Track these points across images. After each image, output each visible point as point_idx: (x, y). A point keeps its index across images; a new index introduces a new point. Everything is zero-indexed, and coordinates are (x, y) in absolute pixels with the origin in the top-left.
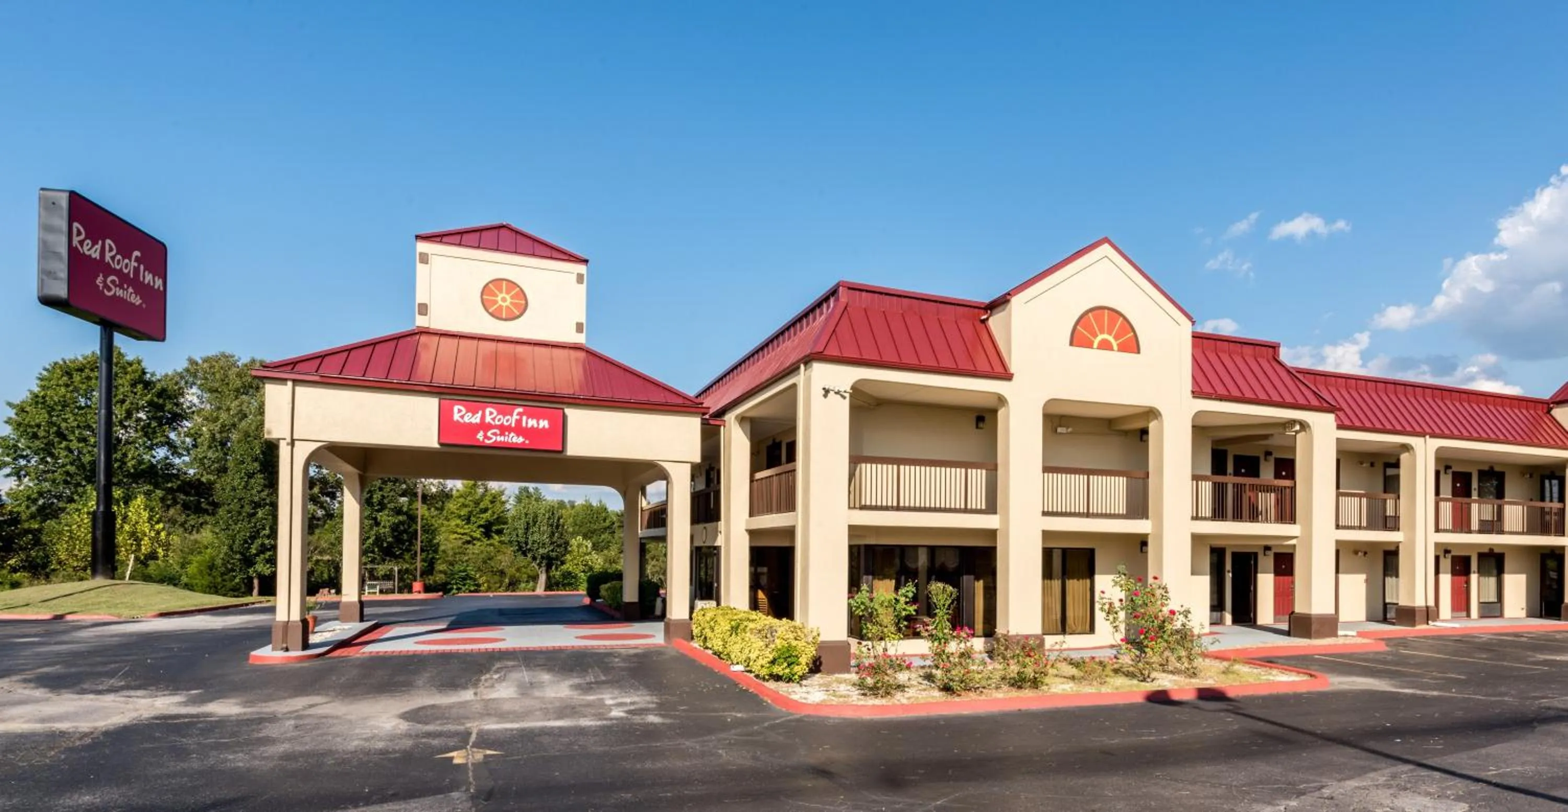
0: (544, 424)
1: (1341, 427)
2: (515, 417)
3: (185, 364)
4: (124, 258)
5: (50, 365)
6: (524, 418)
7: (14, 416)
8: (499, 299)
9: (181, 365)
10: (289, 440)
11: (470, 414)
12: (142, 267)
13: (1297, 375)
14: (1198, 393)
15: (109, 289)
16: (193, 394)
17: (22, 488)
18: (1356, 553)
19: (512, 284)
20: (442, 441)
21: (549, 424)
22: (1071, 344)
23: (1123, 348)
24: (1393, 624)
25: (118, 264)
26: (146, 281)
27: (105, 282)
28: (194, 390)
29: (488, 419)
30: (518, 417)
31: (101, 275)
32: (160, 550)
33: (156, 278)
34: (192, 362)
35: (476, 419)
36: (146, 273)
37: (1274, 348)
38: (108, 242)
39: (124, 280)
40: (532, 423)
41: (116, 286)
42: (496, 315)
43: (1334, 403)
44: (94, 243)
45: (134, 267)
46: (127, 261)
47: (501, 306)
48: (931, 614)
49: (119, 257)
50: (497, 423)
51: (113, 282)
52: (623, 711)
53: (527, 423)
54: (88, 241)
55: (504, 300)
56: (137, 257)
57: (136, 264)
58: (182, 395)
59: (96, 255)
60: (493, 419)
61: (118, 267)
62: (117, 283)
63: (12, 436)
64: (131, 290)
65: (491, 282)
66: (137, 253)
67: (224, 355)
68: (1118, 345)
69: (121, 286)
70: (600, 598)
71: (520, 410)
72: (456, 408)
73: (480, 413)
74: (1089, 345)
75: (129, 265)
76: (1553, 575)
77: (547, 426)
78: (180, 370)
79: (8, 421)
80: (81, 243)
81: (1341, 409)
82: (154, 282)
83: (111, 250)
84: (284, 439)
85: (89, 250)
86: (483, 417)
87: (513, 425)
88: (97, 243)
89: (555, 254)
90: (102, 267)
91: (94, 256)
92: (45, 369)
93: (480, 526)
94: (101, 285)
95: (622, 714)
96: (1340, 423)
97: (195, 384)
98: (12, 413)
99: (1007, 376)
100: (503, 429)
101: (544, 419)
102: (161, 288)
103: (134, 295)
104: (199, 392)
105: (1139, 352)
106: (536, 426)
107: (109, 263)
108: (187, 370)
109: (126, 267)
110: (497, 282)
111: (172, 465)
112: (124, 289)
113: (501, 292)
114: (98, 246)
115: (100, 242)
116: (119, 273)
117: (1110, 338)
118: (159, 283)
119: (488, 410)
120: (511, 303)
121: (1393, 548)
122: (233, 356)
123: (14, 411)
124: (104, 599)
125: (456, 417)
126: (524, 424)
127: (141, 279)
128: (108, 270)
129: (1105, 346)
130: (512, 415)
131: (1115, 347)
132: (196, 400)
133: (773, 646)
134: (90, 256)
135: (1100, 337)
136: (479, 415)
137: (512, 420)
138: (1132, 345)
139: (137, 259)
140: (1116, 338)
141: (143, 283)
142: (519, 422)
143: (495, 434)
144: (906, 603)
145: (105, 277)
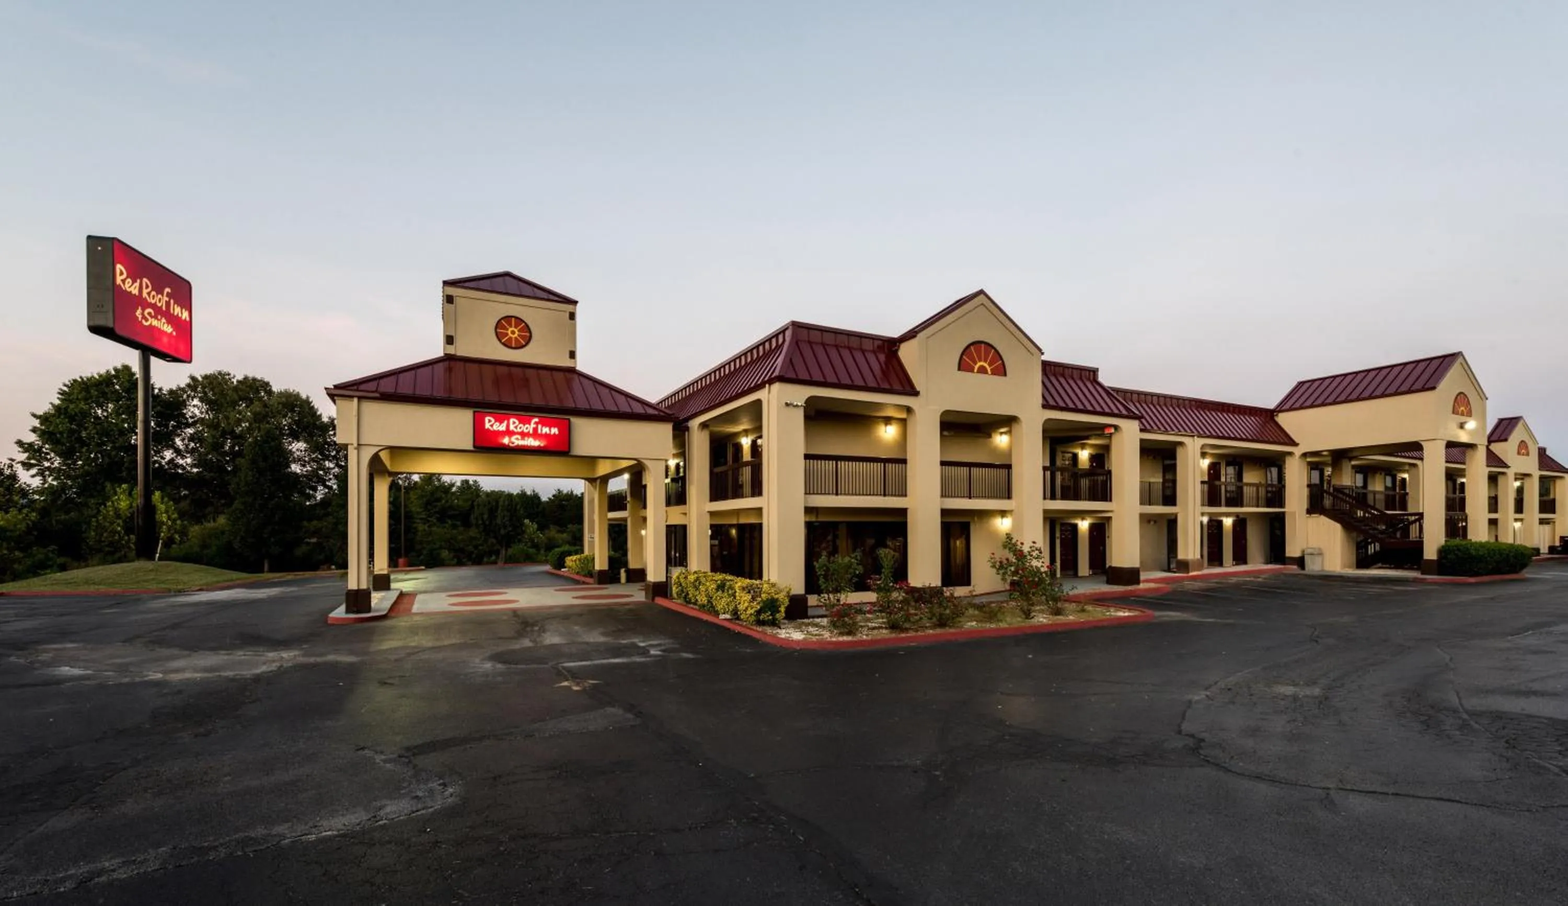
0: (555, 431)
1: (1141, 430)
2: (533, 425)
3: (188, 381)
4: (158, 294)
5: (70, 381)
6: (540, 426)
7: (38, 426)
8: (509, 332)
9: (184, 381)
10: (356, 445)
11: (498, 424)
12: (172, 301)
13: (1112, 392)
14: (1046, 406)
15: (147, 320)
16: (194, 406)
17: (46, 486)
18: (1149, 521)
19: (519, 320)
20: (477, 445)
21: (559, 431)
22: (959, 369)
23: (995, 372)
24: (1175, 572)
25: (153, 299)
26: (176, 314)
27: (143, 314)
28: (196, 402)
29: (512, 427)
30: (535, 426)
31: (140, 308)
32: (177, 536)
33: (184, 310)
34: (193, 378)
35: (503, 427)
36: (176, 306)
37: (1094, 371)
38: (145, 280)
39: (158, 312)
40: (546, 430)
41: (152, 317)
42: (507, 345)
43: (1137, 412)
44: (134, 281)
45: (166, 301)
46: (160, 296)
47: (511, 338)
48: (879, 573)
49: (153, 293)
50: (519, 430)
51: (149, 314)
52: (660, 651)
53: (542, 430)
54: (129, 280)
55: (513, 332)
56: (168, 293)
57: (167, 299)
58: (185, 406)
59: (135, 291)
60: (516, 427)
61: (153, 302)
62: (153, 314)
63: (37, 442)
64: (164, 320)
65: (502, 318)
66: (168, 290)
67: (220, 373)
68: (991, 370)
69: (155, 317)
70: (565, 567)
71: (536, 420)
72: (487, 419)
73: (506, 422)
74: (971, 370)
75: (161, 300)
76: (1278, 532)
77: (557, 433)
78: (183, 385)
79: (34, 430)
80: (123, 281)
81: (1143, 417)
82: (182, 313)
83: (147, 287)
84: (352, 444)
85: (130, 287)
86: (508, 426)
87: (531, 432)
88: (136, 282)
89: (552, 297)
90: (140, 301)
91: (134, 292)
92: (65, 385)
93: (436, 512)
94: (140, 317)
95: (659, 653)
96: (1143, 427)
97: (195, 397)
98: (36, 423)
99: (915, 393)
100: (523, 435)
101: (555, 427)
102: (188, 319)
103: (166, 325)
104: (199, 404)
105: (1005, 375)
106: (548, 432)
107: (146, 298)
108: (189, 385)
109: (160, 300)
110: (508, 318)
111: (178, 466)
112: (158, 320)
113: (511, 326)
114: (137, 284)
115: (138, 281)
116: (153, 306)
117: (986, 365)
118: (185, 315)
119: (512, 420)
120: (519, 335)
121: (1173, 517)
122: (229, 374)
123: (38, 420)
124: (151, 577)
125: (487, 426)
126: (539, 431)
127: (172, 311)
128: (145, 305)
129: (982, 370)
130: (530, 424)
131: (990, 372)
132: (197, 412)
133: (759, 599)
134: (131, 292)
135: (979, 364)
136: (505, 424)
137: (530, 428)
138: (1001, 370)
139: (168, 295)
140: (990, 365)
141: (173, 314)
142: (535, 430)
143: (517, 439)
144: (858, 564)
145: (143, 310)
